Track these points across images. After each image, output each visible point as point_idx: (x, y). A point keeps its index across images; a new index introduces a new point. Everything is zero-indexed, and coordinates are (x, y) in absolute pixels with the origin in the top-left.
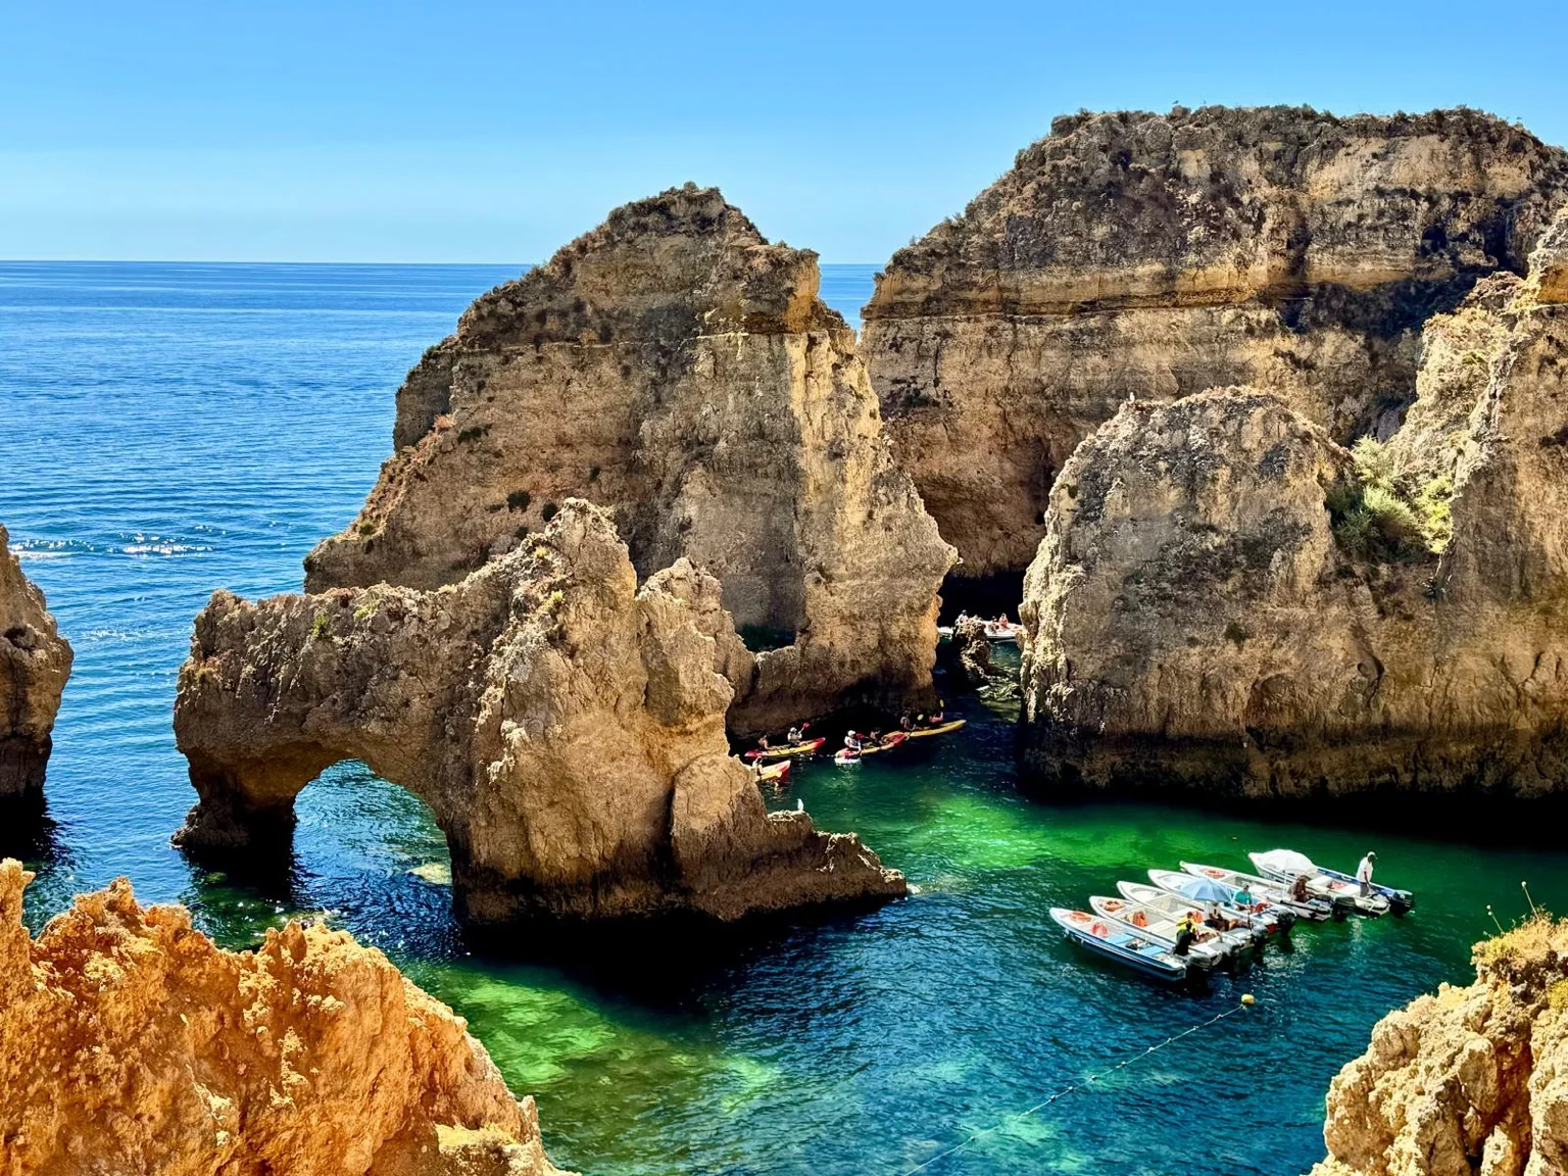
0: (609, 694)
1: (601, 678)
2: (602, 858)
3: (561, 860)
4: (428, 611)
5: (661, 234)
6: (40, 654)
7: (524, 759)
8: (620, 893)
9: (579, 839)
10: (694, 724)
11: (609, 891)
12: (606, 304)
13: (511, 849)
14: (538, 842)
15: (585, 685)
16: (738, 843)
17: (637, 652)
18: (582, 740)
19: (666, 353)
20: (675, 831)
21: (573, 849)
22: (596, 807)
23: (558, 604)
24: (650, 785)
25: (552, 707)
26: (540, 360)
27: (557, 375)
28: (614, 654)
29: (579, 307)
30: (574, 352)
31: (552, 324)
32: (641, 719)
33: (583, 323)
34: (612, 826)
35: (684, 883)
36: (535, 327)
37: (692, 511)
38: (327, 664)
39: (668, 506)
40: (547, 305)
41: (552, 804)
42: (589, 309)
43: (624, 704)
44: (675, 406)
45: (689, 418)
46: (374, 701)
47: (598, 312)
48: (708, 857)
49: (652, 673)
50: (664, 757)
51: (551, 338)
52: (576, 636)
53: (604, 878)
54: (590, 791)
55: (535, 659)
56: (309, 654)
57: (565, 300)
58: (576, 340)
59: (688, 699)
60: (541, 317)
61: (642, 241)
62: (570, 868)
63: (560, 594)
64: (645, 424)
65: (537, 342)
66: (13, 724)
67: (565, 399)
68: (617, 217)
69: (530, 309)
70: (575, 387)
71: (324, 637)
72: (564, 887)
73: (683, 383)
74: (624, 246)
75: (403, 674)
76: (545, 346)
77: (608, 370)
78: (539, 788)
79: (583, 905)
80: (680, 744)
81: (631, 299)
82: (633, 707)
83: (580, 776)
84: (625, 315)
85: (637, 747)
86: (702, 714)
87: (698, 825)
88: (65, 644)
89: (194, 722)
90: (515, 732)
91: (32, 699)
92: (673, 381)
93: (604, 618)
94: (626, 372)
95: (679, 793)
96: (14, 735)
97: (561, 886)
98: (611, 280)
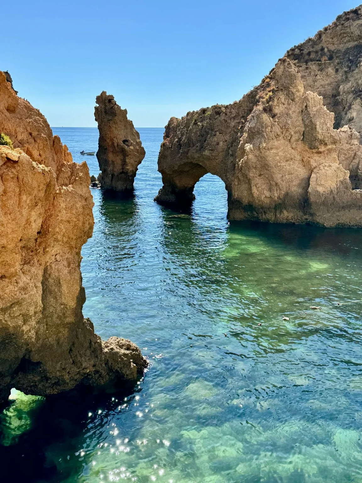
0: (287, 134)
1: (285, 128)
2: (279, 198)
3: (263, 197)
4: (228, 110)
5: (354, 20)
6: (132, 147)
7: (251, 156)
8: (286, 213)
9: (270, 190)
10: (322, 149)
11: (281, 212)
12: (332, 48)
13: (245, 193)
14: (254, 190)
15: (277, 129)
16: (338, 199)
17: (300, 118)
18: (274, 151)
19: (351, 61)
20: (310, 190)
21: (268, 194)
22: (278, 177)
23: (270, 98)
24: (302, 173)
25: (263, 136)
26: (307, 68)
27: (313, 73)
28: (291, 118)
29: (322, 49)
30: (319, 65)
31: (313, 56)
32: (300, 146)
33: (323, 54)
34: (284, 186)
35: (312, 211)
36: (307, 57)
37: (354, 114)
38: (196, 133)
39: (346, 114)
40: (311, 50)
41: (260, 175)
42: (326, 50)
43: (293, 139)
44: (352, 79)
45: (357, 83)
46: (208, 144)
47: (329, 51)
48: (324, 203)
49: (306, 126)
50: (309, 162)
51: (312, 60)
52: (277, 110)
53: (279, 206)
54: (275, 170)
55: (258, 117)
56: (191, 130)
57: (318, 47)
58: (320, 61)
59: (320, 137)
60: (309, 54)
61: (347, 24)
62: (267, 201)
63: (271, 93)
64: (341, 87)
65: (306, 62)
66: (123, 169)
67: (315, 81)
68: (339, 18)
69: (305, 51)
70: (318, 77)
71: (195, 123)
72: (264, 209)
73: (357, 71)
74: (340, 26)
75: (218, 133)
76: (309, 63)
77: (331, 70)
78: (255, 168)
79: (270, 216)
80: (316, 157)
81: (342, 45)
82: (297, 141)
83: (272, 164)
84: (339, 51)
85: (298, 157)
86: (326, 144)
87: (320, 189)
88: (143, 148)
89: (162, 160)
90: (248, 147)
91: (127, 160)
92: (353, 70)
93: (289, 104)
94: (337, 71)
95: (313, 175)
96: (123, 172)
97: (262, 208)
98: (335, 39)
